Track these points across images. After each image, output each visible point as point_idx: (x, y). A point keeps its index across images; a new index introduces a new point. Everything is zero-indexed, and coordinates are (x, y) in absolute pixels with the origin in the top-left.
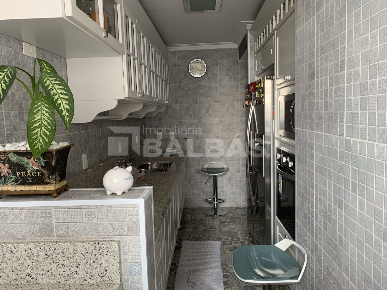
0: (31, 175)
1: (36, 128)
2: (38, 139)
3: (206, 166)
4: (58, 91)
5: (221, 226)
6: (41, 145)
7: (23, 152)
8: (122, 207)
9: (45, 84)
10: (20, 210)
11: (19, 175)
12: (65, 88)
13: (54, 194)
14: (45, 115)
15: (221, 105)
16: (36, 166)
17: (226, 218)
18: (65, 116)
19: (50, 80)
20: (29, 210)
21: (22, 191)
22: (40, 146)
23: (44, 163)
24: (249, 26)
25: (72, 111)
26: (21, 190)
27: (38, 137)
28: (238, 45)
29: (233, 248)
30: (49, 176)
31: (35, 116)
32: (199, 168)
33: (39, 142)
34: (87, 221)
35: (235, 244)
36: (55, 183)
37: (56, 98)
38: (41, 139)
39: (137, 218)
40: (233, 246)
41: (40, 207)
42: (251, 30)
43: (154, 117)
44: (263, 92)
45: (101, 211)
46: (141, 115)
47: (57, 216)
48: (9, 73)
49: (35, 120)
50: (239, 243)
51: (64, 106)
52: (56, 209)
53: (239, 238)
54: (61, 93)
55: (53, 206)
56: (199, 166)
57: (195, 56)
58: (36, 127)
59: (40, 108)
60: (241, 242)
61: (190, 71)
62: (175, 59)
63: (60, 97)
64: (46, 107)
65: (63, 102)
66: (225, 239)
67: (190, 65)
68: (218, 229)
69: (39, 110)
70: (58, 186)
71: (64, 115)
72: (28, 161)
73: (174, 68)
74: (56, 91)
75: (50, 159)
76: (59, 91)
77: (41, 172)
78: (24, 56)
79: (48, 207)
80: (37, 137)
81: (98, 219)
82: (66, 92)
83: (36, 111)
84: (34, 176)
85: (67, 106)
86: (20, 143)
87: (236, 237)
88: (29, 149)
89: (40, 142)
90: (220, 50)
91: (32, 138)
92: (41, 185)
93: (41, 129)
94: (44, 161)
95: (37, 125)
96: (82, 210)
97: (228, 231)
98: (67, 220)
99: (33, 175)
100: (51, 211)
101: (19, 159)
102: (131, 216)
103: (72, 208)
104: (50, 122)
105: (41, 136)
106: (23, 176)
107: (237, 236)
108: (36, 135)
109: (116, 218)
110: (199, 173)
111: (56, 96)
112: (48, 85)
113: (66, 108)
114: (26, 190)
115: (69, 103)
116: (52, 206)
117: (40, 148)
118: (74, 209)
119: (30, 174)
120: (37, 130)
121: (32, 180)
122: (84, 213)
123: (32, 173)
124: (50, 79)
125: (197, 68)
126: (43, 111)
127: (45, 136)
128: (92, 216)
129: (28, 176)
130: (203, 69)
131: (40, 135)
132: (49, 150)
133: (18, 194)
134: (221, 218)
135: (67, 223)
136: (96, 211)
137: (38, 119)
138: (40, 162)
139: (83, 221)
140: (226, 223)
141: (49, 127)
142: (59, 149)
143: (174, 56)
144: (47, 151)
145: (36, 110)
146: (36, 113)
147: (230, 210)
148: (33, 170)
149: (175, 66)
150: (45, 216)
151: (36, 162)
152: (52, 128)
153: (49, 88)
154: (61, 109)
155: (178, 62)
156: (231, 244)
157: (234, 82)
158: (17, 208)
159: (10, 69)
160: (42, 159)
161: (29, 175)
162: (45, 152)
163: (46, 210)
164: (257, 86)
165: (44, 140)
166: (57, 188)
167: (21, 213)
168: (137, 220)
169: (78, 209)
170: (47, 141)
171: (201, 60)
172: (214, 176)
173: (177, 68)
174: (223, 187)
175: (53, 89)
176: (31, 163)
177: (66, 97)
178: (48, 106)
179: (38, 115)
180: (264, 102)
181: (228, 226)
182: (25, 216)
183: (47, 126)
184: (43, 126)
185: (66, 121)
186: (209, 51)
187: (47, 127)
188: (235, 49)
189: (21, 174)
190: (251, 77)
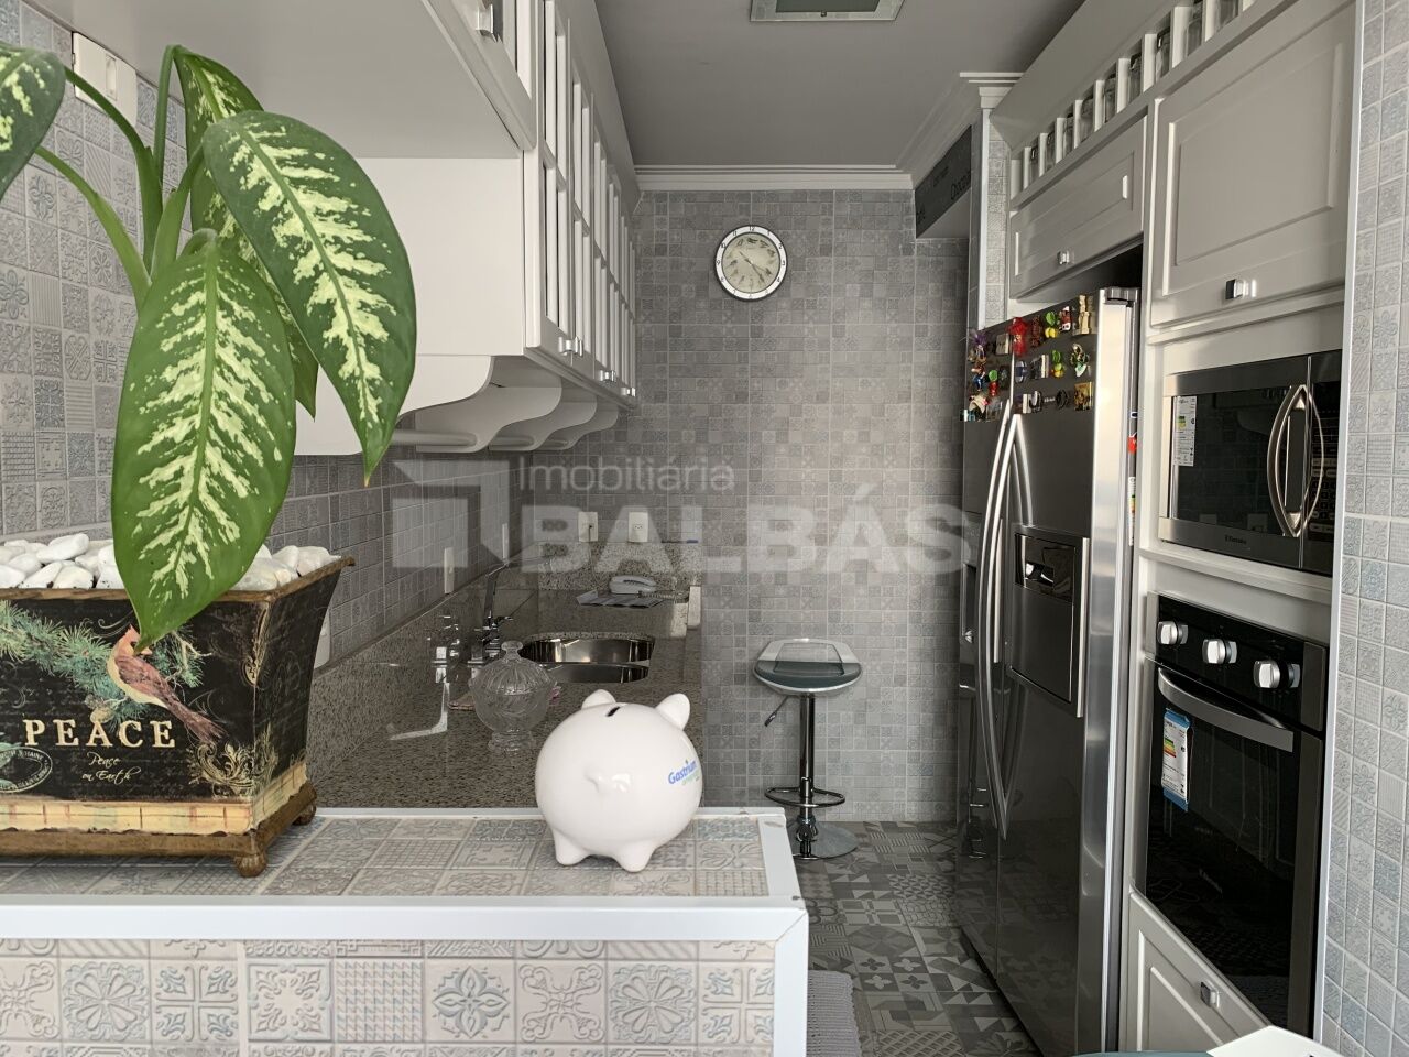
0: (114, 738)
1: (170, 450)
2: (176, 523)
3: (770, 655)
4: (319, 227)
5: (839, 903)
6: (193, 560)
7: (72, 601)
8: (671, 953)
9: (242, 181)
10: (37, 960)
11: (37, 738)
12: (360, 209)
13: (244, 855)
14: (230, 369)
15: (837, 412)
16: (145, 684)
17: (852, 869)
18: (359, 386)
19: (266, 161)
20: (94, 957)
21: (54, 830)
22: (188, 565)
23: (194, 672)
24: (989, 97)
25: (406, 357)
26: (42, 827)
27: (180, 511)
28: (913, 178)
29: (905, 1008)
30: (221, 748)
31: (169, 374)
32: (743, 661)
33: (178, 545)
34: (451, 1037)
35: (909, 988)
36: (257, 791)
37: (305, 267)
38: (195, 521)
39: (760, 1022)
40: (904, 994)
41: (158, 941)
42: (994, 111)
43: (569, 451)
44: (1090, 357)
45: (539, 977)
46: (529, 437)
47: (263, 1002)
48: (19, 83)
49: (166, 398)
50: (924, 982)
51: (355, 322)
52: (260, 956)
53: (921, 959)
54: (337, 240)
55: (245, 942)
56: (741, 653)
57: (741, 213)
58: (168, 443)
59: (199, 328)
60: (934, 977)
61: (720, 275)
62: (662, 222)
63: (326, 267)
64: (241, 325)
65: (349, 295)
66: (863, 964)
67: (721, 250)
68: (829, 919)
69: (198, 339)
70: (269, 804)
71: (352, 375)
72: (98, 656)
73: (658, 258)
74: (308, 227)
75: (237, 646)
76: (327, 229)
77: (176, 722)
78: (78, 103)
79: (214, 941)
80: (174, 510)
81: (520, 1025)
82: (368, 239)
83: (175, 344)
84: (127, 743)
85: (374, 319)
86: (46, 541)
87: (907, 954)
88: (112, 579)
89: (188, 541)
90: (842, 195)
91: (141, 514)
92: (172, 800)
93: (202, 462)
94: (197, 654)
95: (179, 431)
96: (422, 967)
97: (872, 927)
98: (325, 1027)
99: (124, 740)
100: (228, 966)
101: (42, 644)
102: (722, 1013)
103: (361, 952)
104: (261, 421)
105: (199, 504)
106: (62, 742)
107: (911, 953)
108: (169, 500)
109: (630, 1019)
110: (740, 680)
111: (305, 255)
112: (255, 187)
113: (368, 337)
114: (76, 831)
115: (384, 303)
116: (236, 941)
117: (182, 580)
118: (370, 961)
119: (103, 735)
120: (174, 466)
121: (113, 770)
122: (433, 982)
123: (117, 728)
124: (272, 152)
125: (747, 260)
126: (223, 344)
127: (224, 507)
128: (484, 1008)
129: (91, 743)
130: (773, 268)
131: (194, 501)
132: (239, 592)
133: (24, 850)
134: (831, 868)
135: (327, 1047)
136: (511, 976)
137: (188, 398)
138: (174, 660)
139: (424, 1032)
140: (857, 893)
141: (251, 449)
142: (290, 591)
143: (658, 213)
144: (226, 599)
145: (177, 338)
146: (173, 359)
147: (863, 836)
148: (128, 711)
149: (661, 250)
150: (190, 996)
151: (148, 659)
152: (268, 457)
153: (265, 205)
154: (337, 340)
155: (675, 237)
156: (893, 987)
157: (894, 325)
158: (14, 946)
159: (24, 65)
160: (184, 644)
161: (99, 741)
162: (211, 607)
163: (197, 964)
164: (1047, 331)
165: (216, 533)
166: (261, 818)
167: (37, 974)
168: (758, 1039)
169: (399, 962)
170: (232, 539)
171: (765, 232)
172: (804, 696)
173: (668, 258)
174: (835, 742)
175: (288, 216)
176: (113, 669)
177: (368, 268)
178: (251, 316)
179: (186, 372)
180: (1094, 398)
181: (865, 903)
182: (65, 993)
183: (242, 440)
184: (214, 444)
185: (363, 415)
186: (801, 196)
187: (239, 447)
188: (904, 195)
189: (51, 732)
190: (988, 300)
